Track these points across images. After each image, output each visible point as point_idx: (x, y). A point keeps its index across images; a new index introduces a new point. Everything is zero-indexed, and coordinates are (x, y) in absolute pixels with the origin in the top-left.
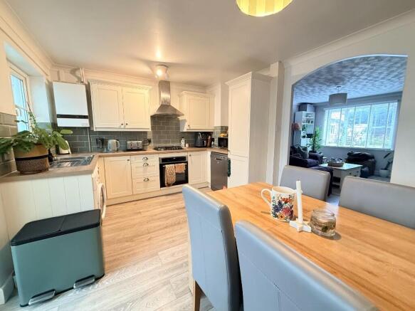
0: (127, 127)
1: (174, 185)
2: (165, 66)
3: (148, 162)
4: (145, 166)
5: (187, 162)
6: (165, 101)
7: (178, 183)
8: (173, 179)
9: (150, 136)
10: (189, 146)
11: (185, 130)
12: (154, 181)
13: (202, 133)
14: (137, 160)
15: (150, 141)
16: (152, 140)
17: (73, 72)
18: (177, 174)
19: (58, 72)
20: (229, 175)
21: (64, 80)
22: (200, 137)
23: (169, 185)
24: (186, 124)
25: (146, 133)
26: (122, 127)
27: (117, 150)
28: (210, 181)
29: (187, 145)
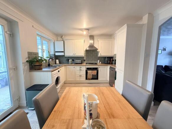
0: (75, 55)
1: (91, 79)
2: (88, 29)
3: (81, 69)
4: (80, 71)
5: (98, 70)
6: (91, 44)
7: (93, 79)
8: (91, 77)
9: (85, 58)
10: (102, 63)
11: (99, 56)
12: (83, 76)
13: (107, 57)
14: (77, 68)
15: (85, 60)
16: (86, 60)
17: (62, 37)
18: (92, 75)
19: (58, 38)
20: (115, 79)
21: (59, 40)
22: (106, 59)
23: (89, 79)
24: (100, 53)
25: (83, 57)
26: (74, 55)
27: (72, 64)
28: (109, 80)
29: (100, 63)
